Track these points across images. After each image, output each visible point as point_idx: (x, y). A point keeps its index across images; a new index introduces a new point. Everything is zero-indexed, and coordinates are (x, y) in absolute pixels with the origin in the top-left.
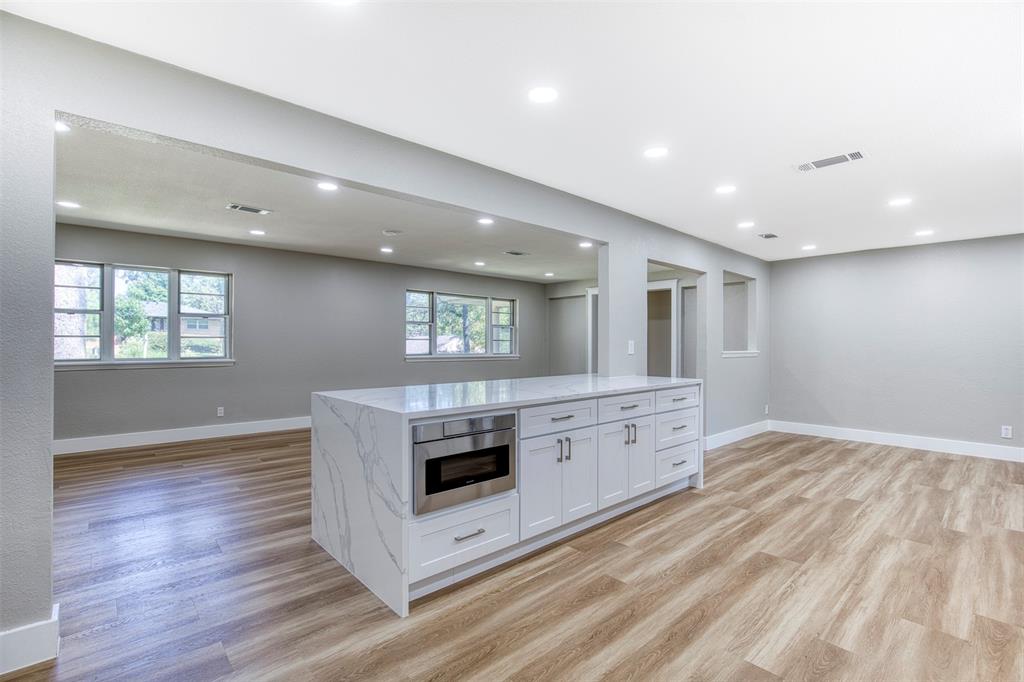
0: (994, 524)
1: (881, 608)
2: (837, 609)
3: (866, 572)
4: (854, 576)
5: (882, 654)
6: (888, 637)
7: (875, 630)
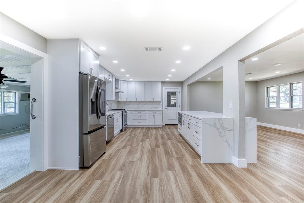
0: (106, 181)
1: (138, 146)
2: (143, 144)
3: (141, 150)
4: (143, 149)
5: (137, 142)
6: (137, 144)
7: (138, 144)
